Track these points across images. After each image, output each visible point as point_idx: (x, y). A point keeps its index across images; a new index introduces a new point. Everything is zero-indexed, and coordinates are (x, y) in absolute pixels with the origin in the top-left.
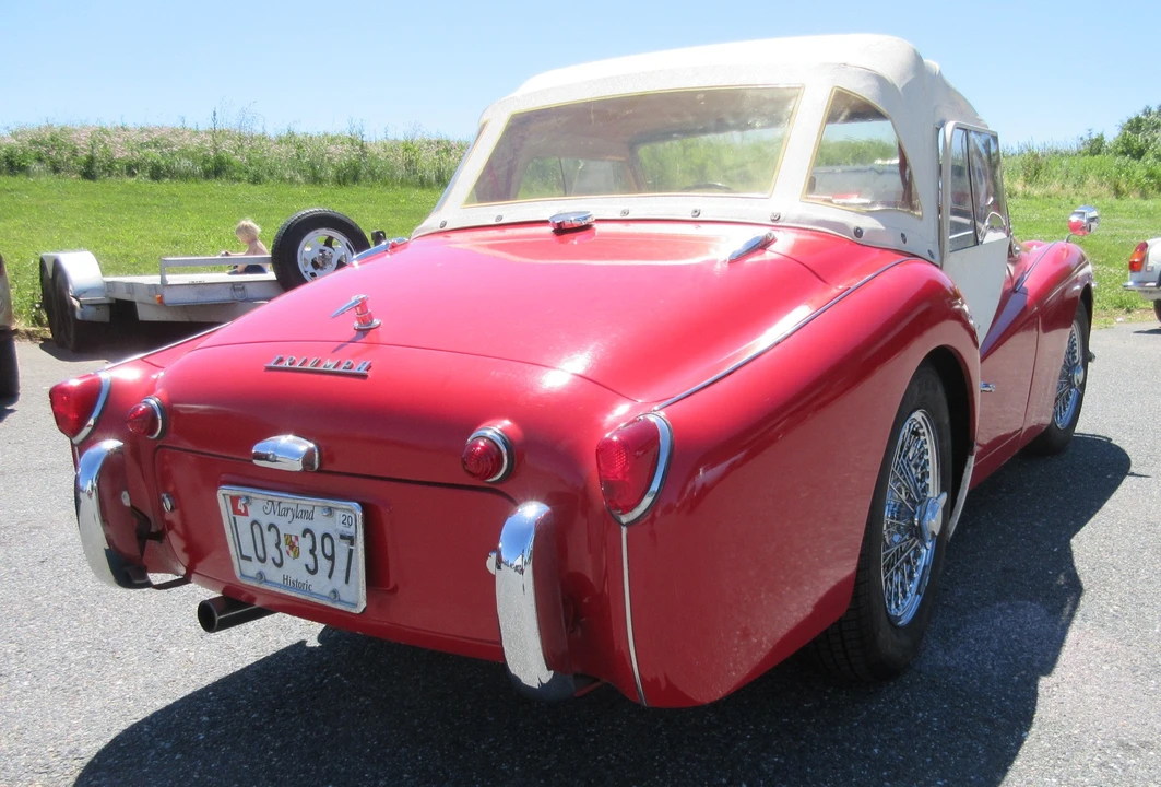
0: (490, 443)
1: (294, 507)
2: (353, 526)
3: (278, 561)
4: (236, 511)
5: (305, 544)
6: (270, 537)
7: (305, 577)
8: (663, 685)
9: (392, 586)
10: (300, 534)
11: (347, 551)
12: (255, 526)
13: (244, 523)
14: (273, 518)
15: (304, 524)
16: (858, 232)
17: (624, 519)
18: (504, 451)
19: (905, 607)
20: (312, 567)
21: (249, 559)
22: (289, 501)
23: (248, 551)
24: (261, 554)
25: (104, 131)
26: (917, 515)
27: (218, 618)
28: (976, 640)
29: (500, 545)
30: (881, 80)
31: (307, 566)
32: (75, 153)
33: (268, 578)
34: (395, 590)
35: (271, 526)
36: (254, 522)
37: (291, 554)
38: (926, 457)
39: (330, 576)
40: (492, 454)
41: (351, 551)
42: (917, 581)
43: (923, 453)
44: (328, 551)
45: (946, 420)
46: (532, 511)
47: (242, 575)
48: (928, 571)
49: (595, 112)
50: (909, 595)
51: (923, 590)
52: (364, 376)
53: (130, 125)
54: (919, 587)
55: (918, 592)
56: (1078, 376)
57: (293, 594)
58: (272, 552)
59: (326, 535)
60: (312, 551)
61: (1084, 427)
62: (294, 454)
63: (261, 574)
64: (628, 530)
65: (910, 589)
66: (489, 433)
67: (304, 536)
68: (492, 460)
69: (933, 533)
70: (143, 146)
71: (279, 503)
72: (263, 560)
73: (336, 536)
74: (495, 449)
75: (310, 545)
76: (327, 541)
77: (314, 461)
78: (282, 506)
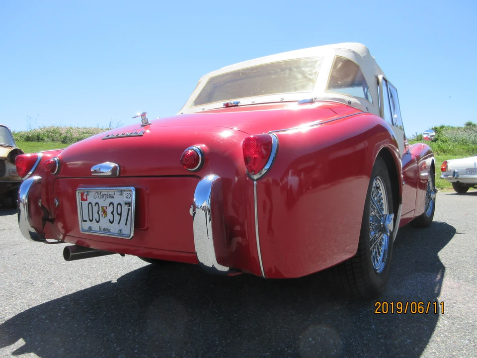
0: (194, 151)
1: (106, 193)
2: (131, 198)
3: (98, 220)
4: (83, 199)
5: (110, 209)
6: (95, 209)
7: (109, 225)
8: (274, 271)
9: (146, 227)
10: (108, 205)
11: (127, 210)
12: (90, 204)
13: (85, 204)
14: (97, 200)
15: (110, 200)
16: (350, 103)
17: (256, 177)
18: (200, 156)
19: (379, 265)
20: (111, 220)
21: (86, 221)
22: (105, 191)
23: (86, 218)
24: (91, 218)
25: (71, 128)
26: (382, 221)
27: (71, 254)
28: (411, 286)
29: (195, 199)
30: (354, 53)
31: (109, 220)
32: (61, 134)
33: (93, 229)
34: (147, 229)
35: (97, 203)
36: (90, 203)
37: (104, 215)
38: (382, 201)
39: (119, 223)
40: (194, 157)
41: (129, 209)
42: (382, 256)
43: (380, 199)
44: (119, 212)
45: (390, 186)
46: (211, 178)
47: (82, 229)
48: (387, 252)
49: (241, 73)
50: (379, 261)
51: (385, 260)
52: (142, 136)
53: (80, 127)
54: (383, 258)
55: (383, 261)
56: (433, 195)
57: (102, 235)
58: (96, 216)
59: (119, 204)
60: (112, 213)
61: (436, 219)
62: (109, 168)
63: (90, 228)
64: (257, 183)
65: (380, 259)
66: (194, 148)
67: (109, 206)
68: (194, 159)
69: (390, 230)
70: (83, 133)
71: (101, 192)
72: (91, 221)
73: (123, 204)
74: (196, 154)
75: (112, 211)
76: (119, 206)
77: (117, 172)
78: (102, 194)
